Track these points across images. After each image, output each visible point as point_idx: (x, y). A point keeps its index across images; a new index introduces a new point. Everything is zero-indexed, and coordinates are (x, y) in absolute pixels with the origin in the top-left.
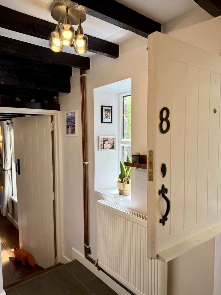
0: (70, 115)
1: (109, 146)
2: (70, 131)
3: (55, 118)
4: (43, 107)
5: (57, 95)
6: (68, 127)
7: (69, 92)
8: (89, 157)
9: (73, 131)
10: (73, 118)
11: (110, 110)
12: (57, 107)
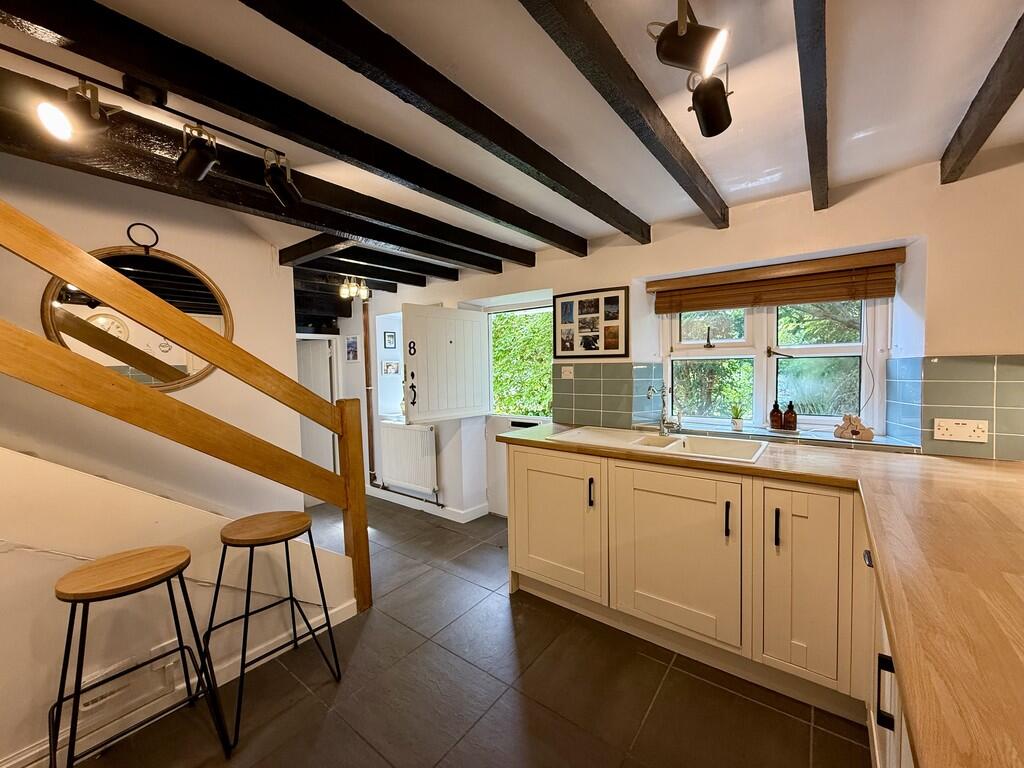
0: (351, 340)
1: (393, 371)
2: (351, 356)
3: (334, 343)
4: (317, 331)
5: (336, 319)
6: (349, 353)
7: (350, 316)
8: (373, 382)
9: (355, 357)
10: (355, 343)
11: (393, 336)
12: (336, 332)
